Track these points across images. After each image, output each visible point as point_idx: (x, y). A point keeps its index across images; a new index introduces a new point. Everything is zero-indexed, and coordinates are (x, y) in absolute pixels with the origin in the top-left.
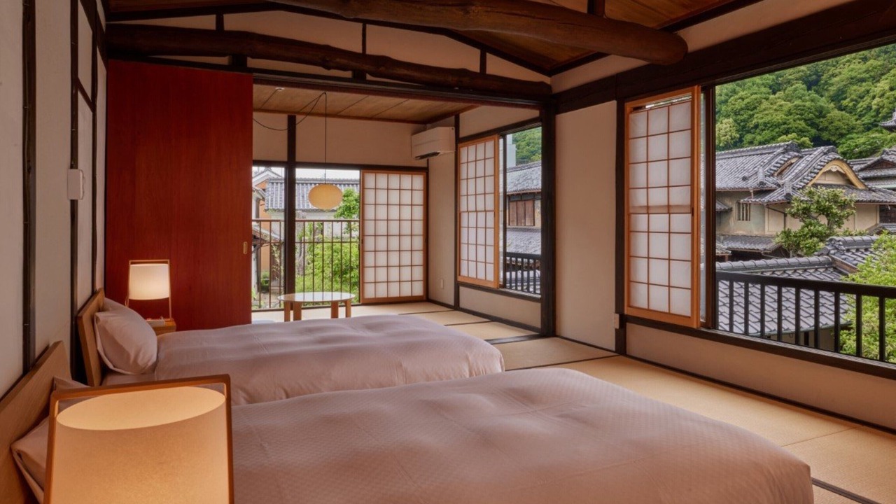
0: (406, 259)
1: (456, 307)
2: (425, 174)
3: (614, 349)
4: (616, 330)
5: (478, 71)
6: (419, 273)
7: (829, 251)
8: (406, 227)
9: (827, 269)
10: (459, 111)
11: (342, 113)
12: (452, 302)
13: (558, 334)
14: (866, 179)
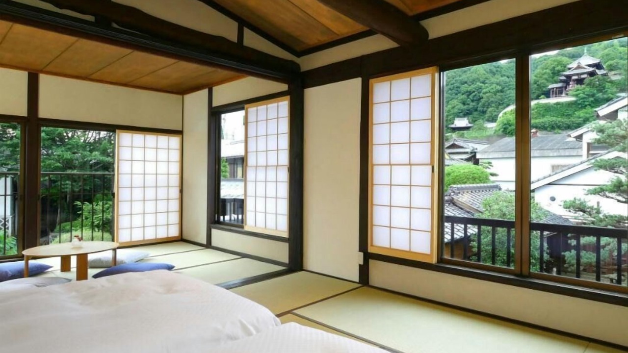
0: (162, 206)
1: (208, 245)
2: (181, 136)
3: (357, 280)
4: (360, 266)
5: (237, 42)
6: (174, 218)
7: (450, 193)
8: (162, 180)
9: (449, 204)
10: (213, 84)
11: (93, 76)
12: (204, 242)
13: (305, 268)
14: (450, 153)
